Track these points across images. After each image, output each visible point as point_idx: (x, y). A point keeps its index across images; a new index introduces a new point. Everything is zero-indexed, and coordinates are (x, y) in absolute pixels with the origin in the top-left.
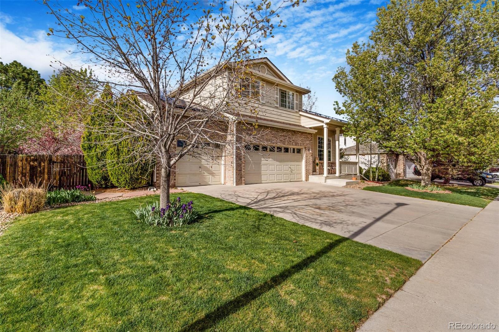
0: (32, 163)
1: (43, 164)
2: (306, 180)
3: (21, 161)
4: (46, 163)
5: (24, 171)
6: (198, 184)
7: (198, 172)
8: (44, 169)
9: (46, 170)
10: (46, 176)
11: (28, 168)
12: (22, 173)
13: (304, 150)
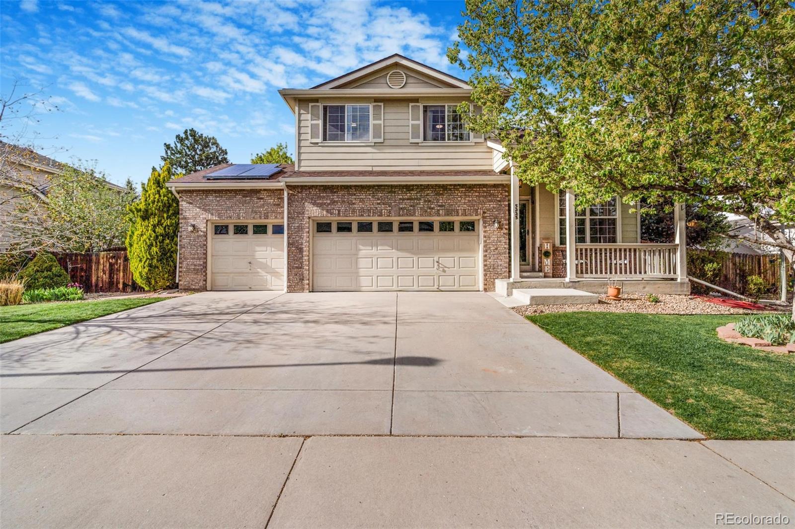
0: (111, 261)
1: (119, 261)
2: (485, 290)
3: (103, 258)
4: (122, 260)
5: (105, 269)
6: (247, 288)
7: (248, 270)
8: (120, 266)
9: (122, 268)
10: (121, 274)
11: (108, 265)
12: (103, 270)
13: (481, 222)
